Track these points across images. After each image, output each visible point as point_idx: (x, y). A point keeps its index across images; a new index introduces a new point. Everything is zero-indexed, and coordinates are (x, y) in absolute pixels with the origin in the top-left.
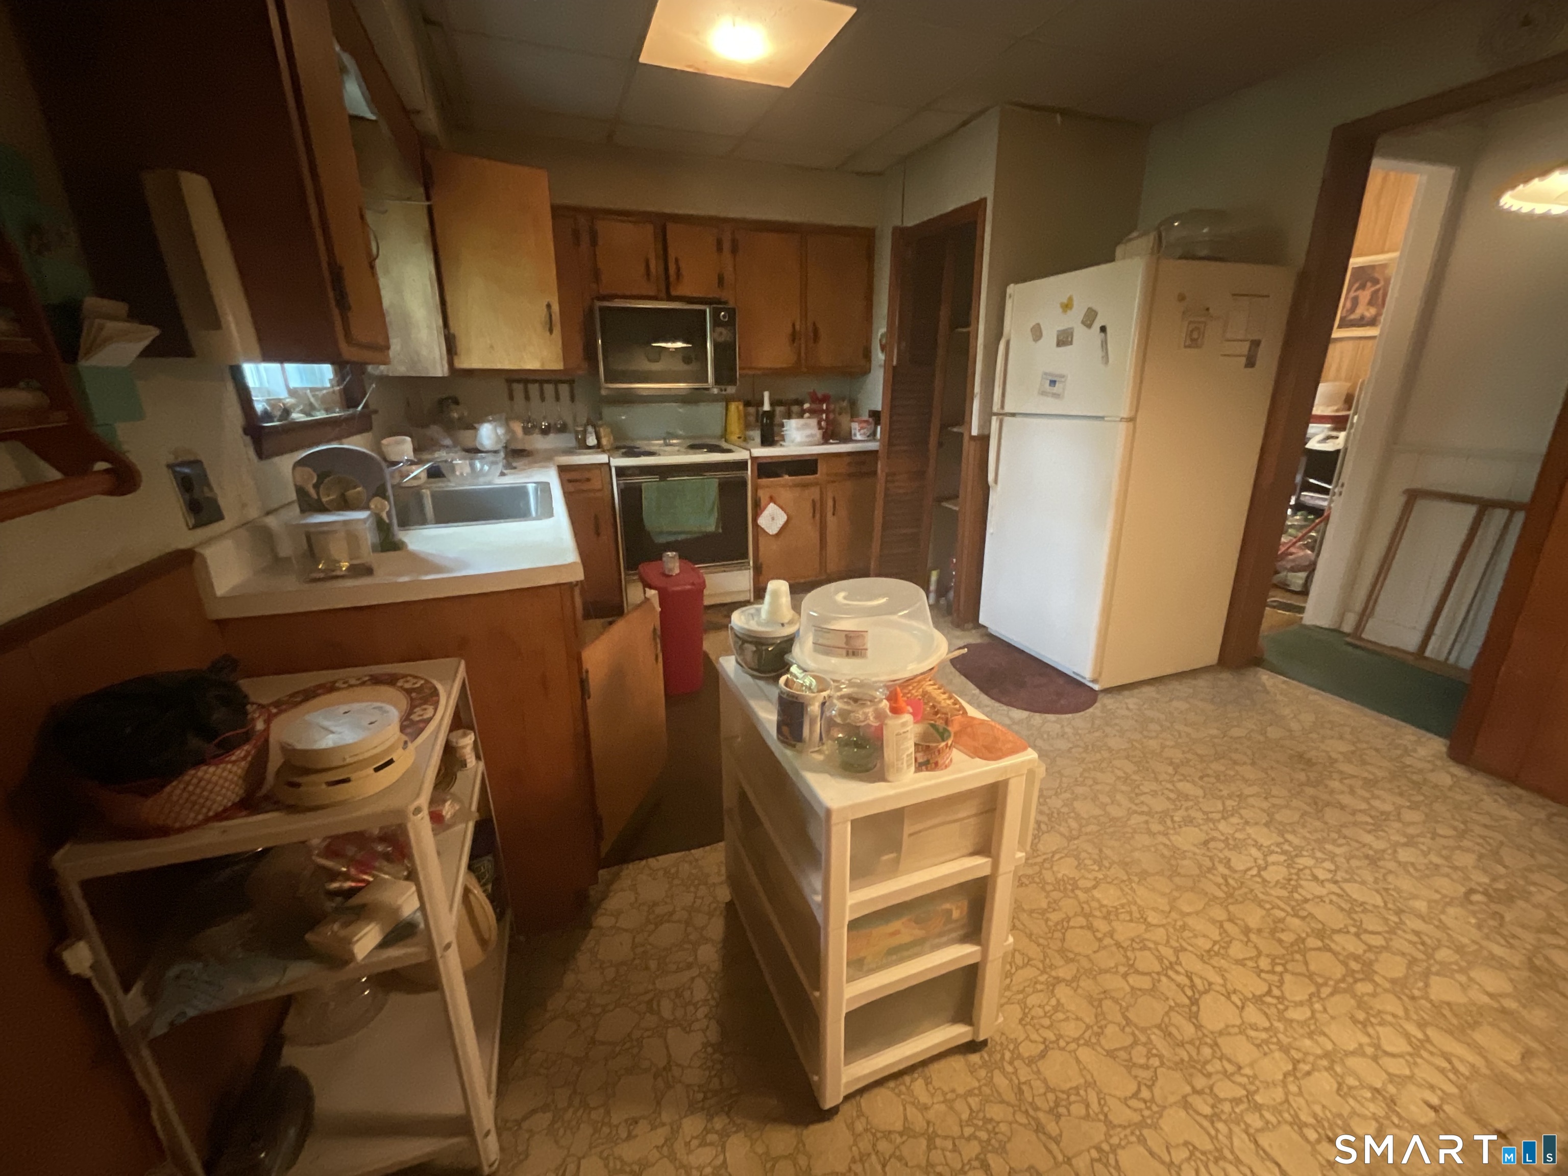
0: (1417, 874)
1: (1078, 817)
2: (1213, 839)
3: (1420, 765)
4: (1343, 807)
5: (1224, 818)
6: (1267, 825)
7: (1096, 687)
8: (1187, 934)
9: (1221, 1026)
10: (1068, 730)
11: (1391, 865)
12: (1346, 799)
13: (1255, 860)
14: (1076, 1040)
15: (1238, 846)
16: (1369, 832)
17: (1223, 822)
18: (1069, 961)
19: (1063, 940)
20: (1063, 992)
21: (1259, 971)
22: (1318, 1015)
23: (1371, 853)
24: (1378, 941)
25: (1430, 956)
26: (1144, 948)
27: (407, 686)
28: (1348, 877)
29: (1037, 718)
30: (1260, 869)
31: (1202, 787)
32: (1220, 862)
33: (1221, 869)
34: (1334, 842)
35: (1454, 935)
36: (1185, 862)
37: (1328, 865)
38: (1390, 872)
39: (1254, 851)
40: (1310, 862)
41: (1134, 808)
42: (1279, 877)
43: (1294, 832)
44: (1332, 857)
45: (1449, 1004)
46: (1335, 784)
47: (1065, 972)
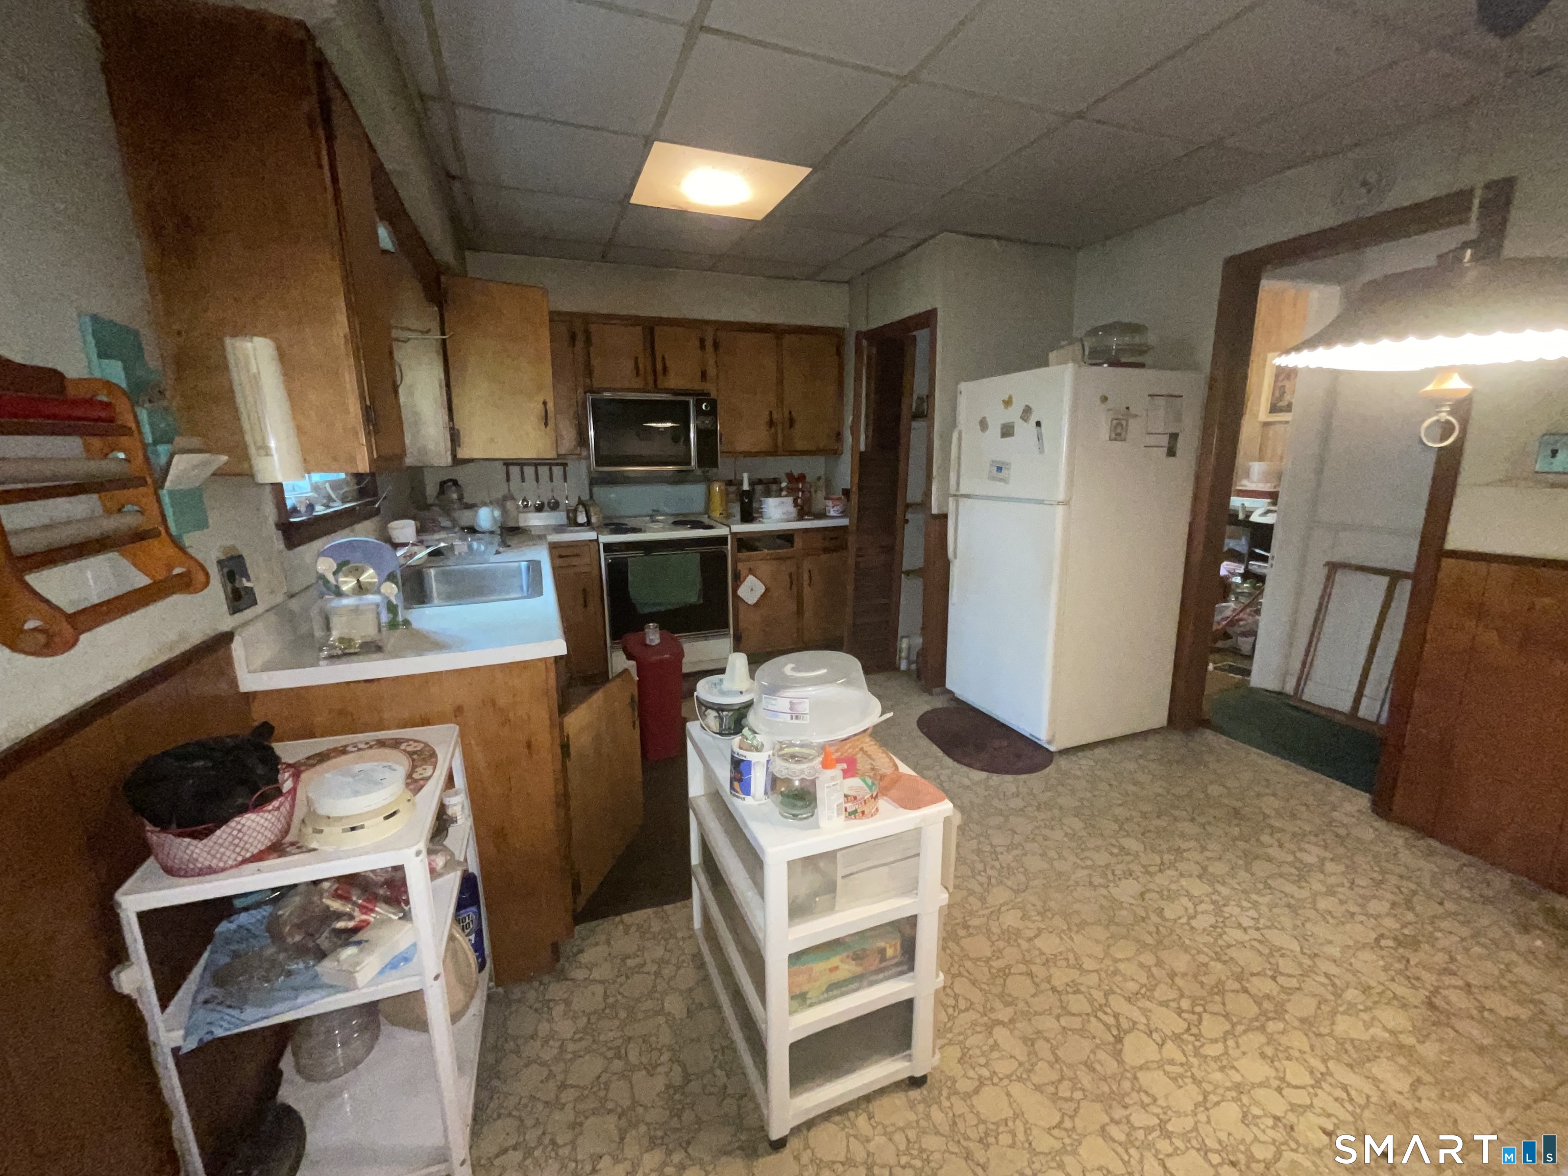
0: (1331, 921)
1: (1026, 872)
2: (1148, 890)
3: (1346, 820)
4: (1270, 860)
5: (1160, 871)
6: (1200, 877)
7: (1052, 748)
8: (1118, 978)
9: (1142, 1062)
10: (1024, 790)
11: (1311, 914)
12: (1274, 852)
13: (1186, 909)
14: (1008, 1077)
15: (1170, 896)
16: (1293, 882)
17: (1159, 874)
18: (1007, 1004)
19: (1004, 985)
20: (1000, 1034)
21: (1180, 1012)
22: (1231, 1052)
23: (1293, 902)
24: (1294, 983)
25: (1338, 995)
26: (1077, 992)
27: (409, 749)
28: (1269, 924)
29: (995, 779)
30: (1191, 918)
31: (1143, 842)
32: (1154, 911)
33: (1154, 918)
34: (1258, 892)
35: (1364, 978)
36: (1124, 913)
37: (1253, 913)
38: (1308, 919)
39: (1184, 900)
40: (1236, 911)
41: (1079, 861)
42: (1206, 925)
43: (1224, 884)
44: (1255, 905)
45: (1352, 1041)
46: (1265, 838)
47: (1004, 1014)
